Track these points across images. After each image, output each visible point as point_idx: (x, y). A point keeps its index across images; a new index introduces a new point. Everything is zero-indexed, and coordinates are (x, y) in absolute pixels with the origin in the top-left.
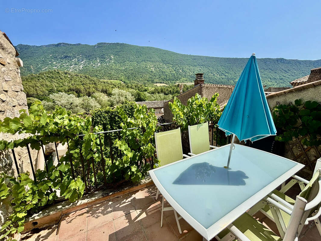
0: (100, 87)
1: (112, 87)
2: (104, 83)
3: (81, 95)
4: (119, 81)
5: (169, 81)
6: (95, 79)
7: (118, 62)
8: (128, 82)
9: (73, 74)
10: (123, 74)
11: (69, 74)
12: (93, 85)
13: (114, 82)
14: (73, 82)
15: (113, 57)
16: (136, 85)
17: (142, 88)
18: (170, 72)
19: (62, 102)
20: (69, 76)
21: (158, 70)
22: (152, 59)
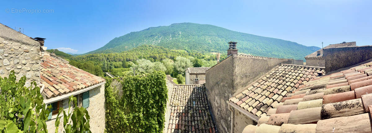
0: (169, 55)
1: (178, 55)
2: (173, 52)
3: (156, 60)
4: (183, 50)
5: (223, 51)
6: (167, 49)
7: (184, 37)
8: (190, 51)
9: (154, 46)
10: (187, 45)
11: (152, 46)
12: (165, 54)
13: (180, 51)
14: (153, 52)
15: (180, 33)
16: (196, 53)
17: (200, 56)
18: (224, 44)
19: (143, 65)
20: (151, 48)
21: (214, 42)
22: (210, 34)
